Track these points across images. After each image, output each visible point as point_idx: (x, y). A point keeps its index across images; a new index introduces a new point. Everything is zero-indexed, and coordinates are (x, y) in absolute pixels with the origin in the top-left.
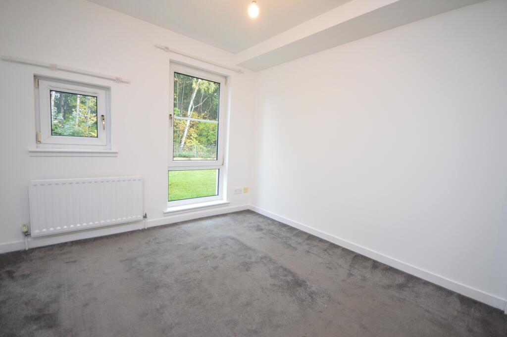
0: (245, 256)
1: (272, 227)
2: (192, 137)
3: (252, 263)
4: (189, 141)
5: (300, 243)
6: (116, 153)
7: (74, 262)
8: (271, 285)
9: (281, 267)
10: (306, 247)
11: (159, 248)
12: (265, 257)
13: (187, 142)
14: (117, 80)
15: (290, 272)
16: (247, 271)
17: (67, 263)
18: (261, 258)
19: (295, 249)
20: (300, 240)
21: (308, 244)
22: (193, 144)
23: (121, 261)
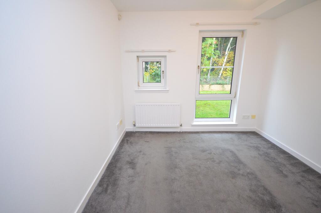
0: (236, 167)
1: (271, 151)
2: (227, 70)
3: (239, 174)
4: (225, 72)
5: (293, 173)
6: (168, 91)
7: (148, 142)
8: (247, 196)
9: (263, 186)
10: (299, 178)
11: (184, 145)
12: (252, 174)
13: (223, 74)
14: (169, 51)
15: (270, 193)
16: (232, 178)
17: (145, 141)
18: (248, 173)
19: (286, 176)
20: (294, 170)
21: (303, 177)
22: (228, 74)
23: (165, 147)
